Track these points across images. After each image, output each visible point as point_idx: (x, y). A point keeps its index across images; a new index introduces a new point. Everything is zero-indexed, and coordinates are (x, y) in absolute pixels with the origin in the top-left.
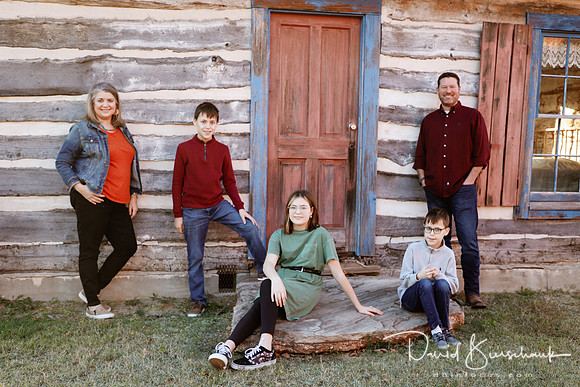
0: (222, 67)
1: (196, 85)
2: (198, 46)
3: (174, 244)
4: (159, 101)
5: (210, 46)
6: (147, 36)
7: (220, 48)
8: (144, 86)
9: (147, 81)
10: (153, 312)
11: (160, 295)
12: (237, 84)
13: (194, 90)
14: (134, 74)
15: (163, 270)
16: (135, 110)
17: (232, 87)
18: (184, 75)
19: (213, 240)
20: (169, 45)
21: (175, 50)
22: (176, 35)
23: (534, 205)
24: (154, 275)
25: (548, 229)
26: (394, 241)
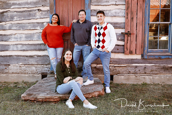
0: (41, 12)
1: (33, 18)
2: (34, 6)
3: (29, 66)
4: (23, 23)
5: (37, 6)
6: (19, 4)
7: (40, 6)
8: (18, 19)
9: (19, 18)
10: (20, 86)
11: (25, 81)
12: (46, 17)
13: (33, 20)
14: (16, 16)
15: (26, 73)
16: (16, 26)
17: (44, 18)
18: (30, 15)
19: (40, 65)
20: (26, 6)
21: (27, 8)
22: (27, 3)
23: (149, 54)
24: (23, 75)
25: (155, 62)
26: (98, 66)
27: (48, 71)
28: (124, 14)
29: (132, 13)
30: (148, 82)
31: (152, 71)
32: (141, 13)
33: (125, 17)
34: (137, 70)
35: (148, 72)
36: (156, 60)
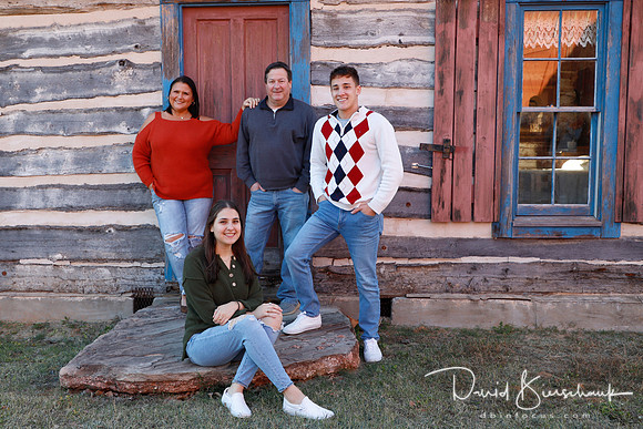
0: (130, 71)
1: (104, 92)
2: (106, 50)
3: (86, 264)
4: (66, 110)
5: (118, 49)
6: (53, 43)
7: (129, 50)
8: (50, 97)
9: (53, 91)
10: (57, 337)
11: (72, 320)
12: (148, 88)
13: (102, 98)
14: (40, 84)
15: (76, 292)
16: (43, 122)
17: (143, 92)
18: (91, 82)
19: (127, 261)
20: (76, 51)
21: (82, 56)
22: (82, 40)
23: (520, 221)
24: (66, 297)
25: (540, 250)
26: (338, 263)
27: (158, 282)
28: (428, 77)
29: (457, 74)
30: (518, 324)
31: (531, 281)
32: (492, 73)
33: (433, 88)
34: (478, 278)
35: (515, 287)
36: (545, 243)
